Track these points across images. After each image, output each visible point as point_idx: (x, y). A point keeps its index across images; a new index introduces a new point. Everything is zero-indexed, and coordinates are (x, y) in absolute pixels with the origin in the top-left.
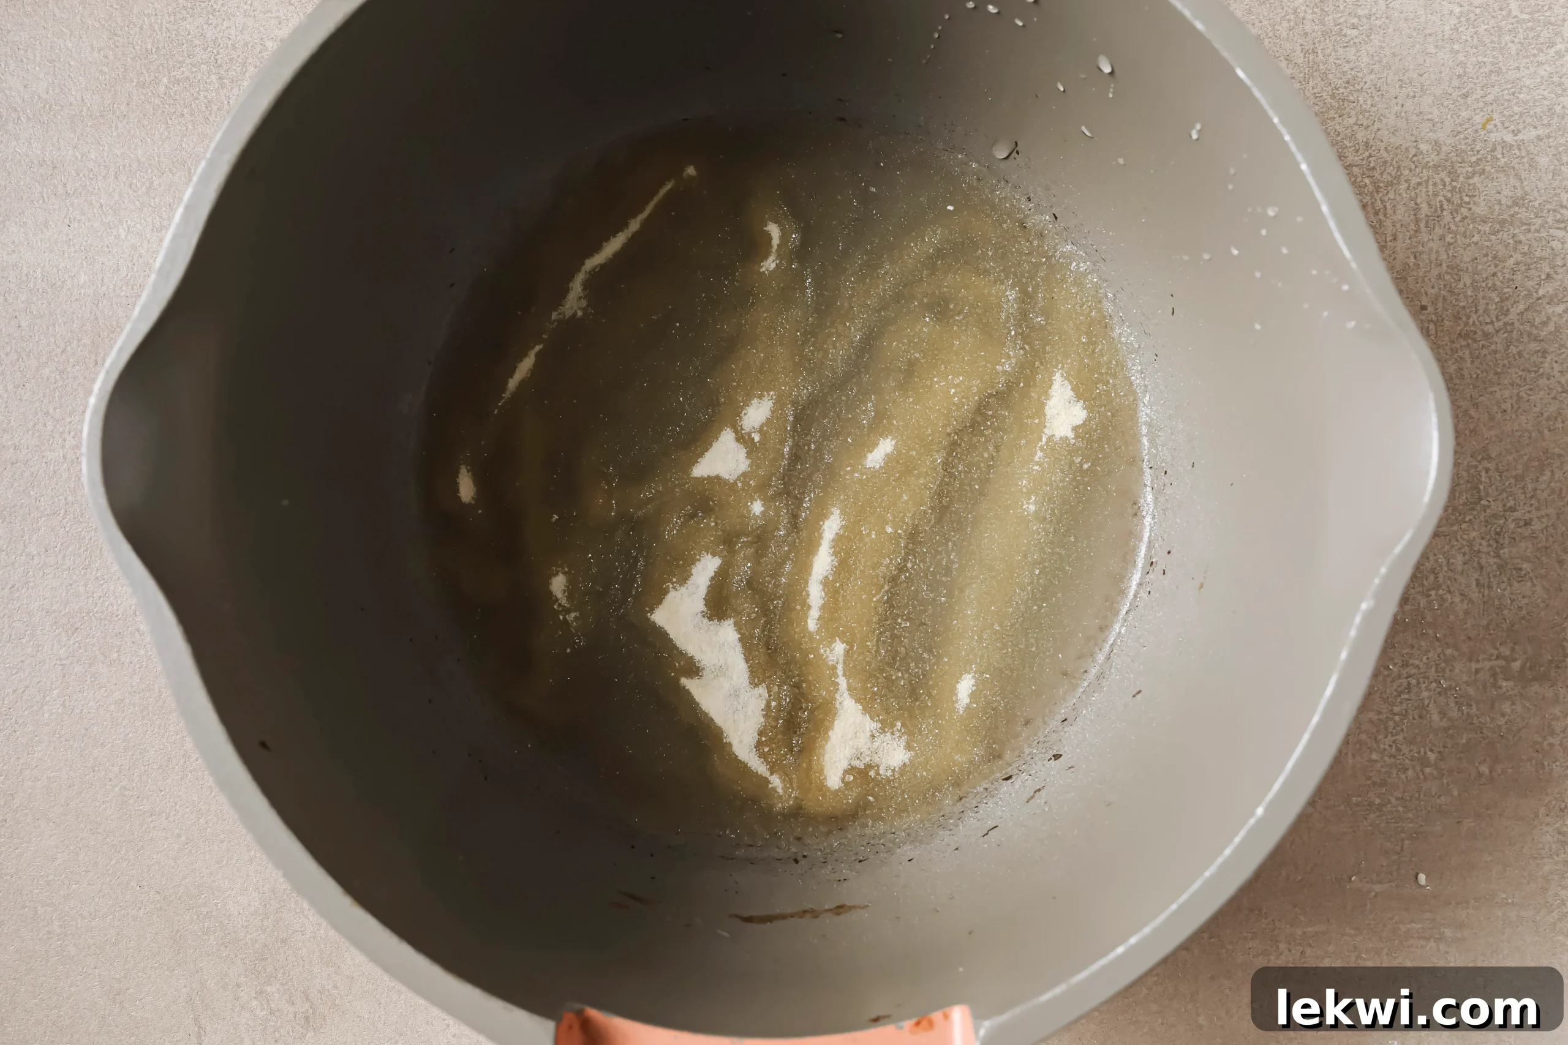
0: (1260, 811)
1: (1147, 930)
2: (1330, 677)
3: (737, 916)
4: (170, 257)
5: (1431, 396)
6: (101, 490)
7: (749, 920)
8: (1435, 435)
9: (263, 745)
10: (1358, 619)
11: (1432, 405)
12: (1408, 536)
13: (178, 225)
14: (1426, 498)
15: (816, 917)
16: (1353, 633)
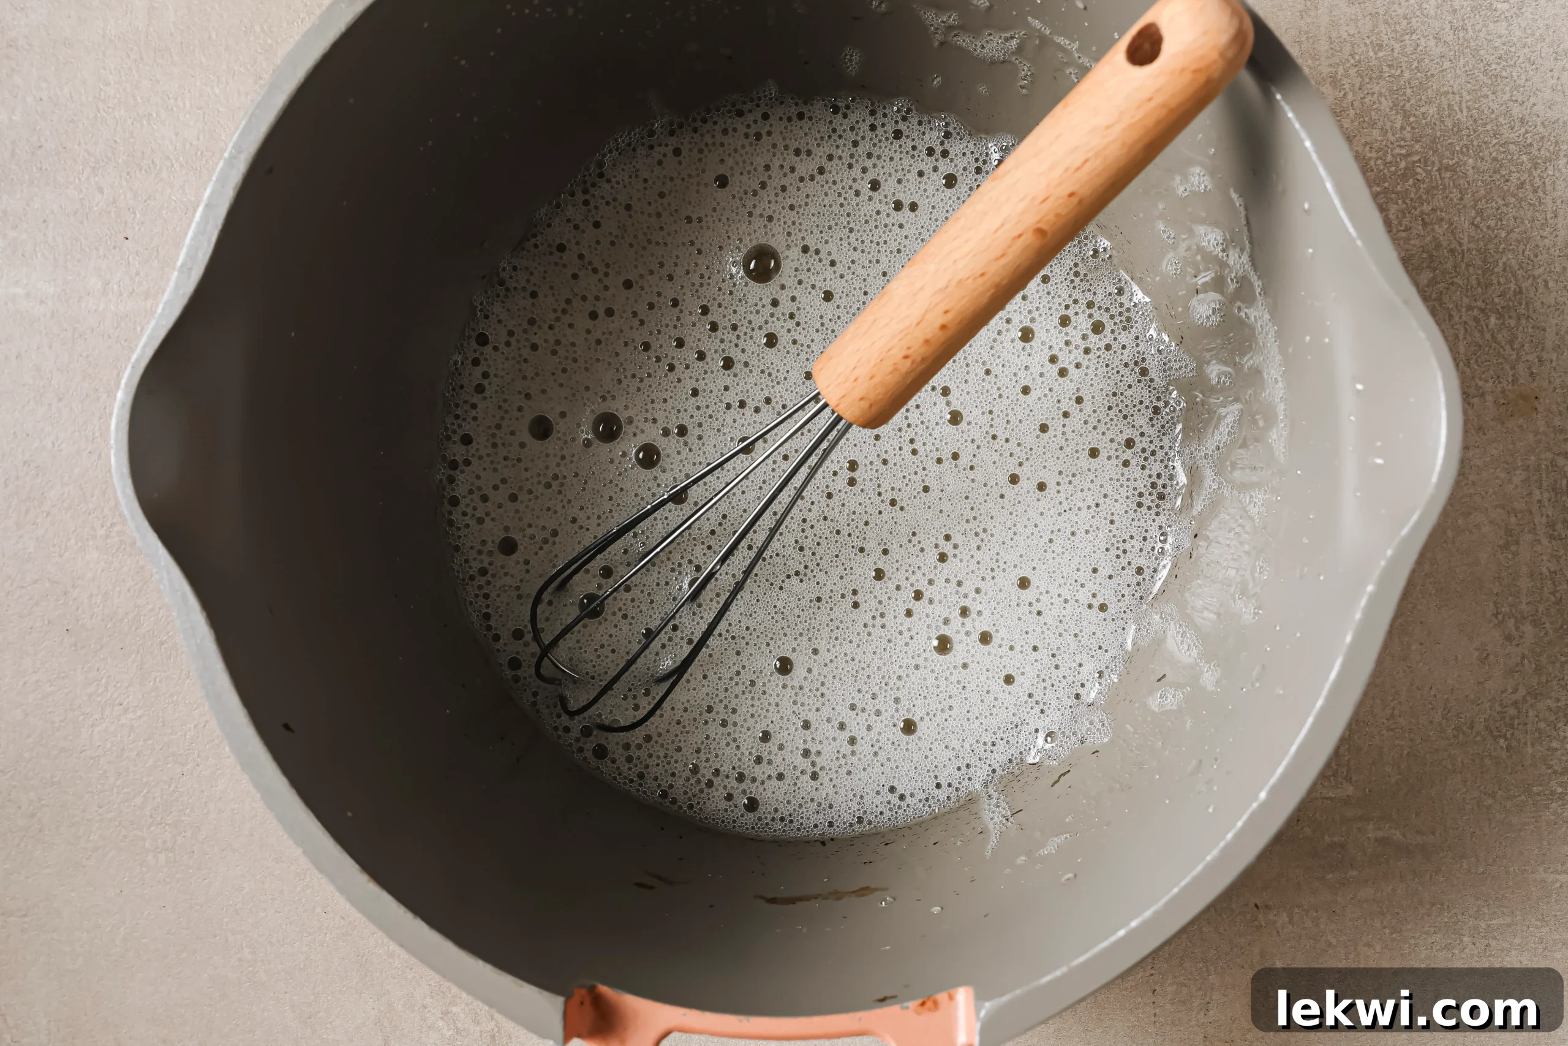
0: (1263, 795)
1: (1148, 914)
2: (1335, 661)
3: (762, 897)
4: (191, 256)
5: (1439, 375)
6: (129, 482)
7: (773, 901)
8: (1444, 414)
9: (287, 727)
10: (1363, 602)
11: (1440, 384)
12: (1415, 517)
13: (199, 224)
14: (1434, 479)
15: (839, 899)
16: (1358, 616)
